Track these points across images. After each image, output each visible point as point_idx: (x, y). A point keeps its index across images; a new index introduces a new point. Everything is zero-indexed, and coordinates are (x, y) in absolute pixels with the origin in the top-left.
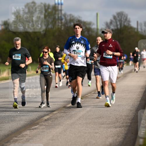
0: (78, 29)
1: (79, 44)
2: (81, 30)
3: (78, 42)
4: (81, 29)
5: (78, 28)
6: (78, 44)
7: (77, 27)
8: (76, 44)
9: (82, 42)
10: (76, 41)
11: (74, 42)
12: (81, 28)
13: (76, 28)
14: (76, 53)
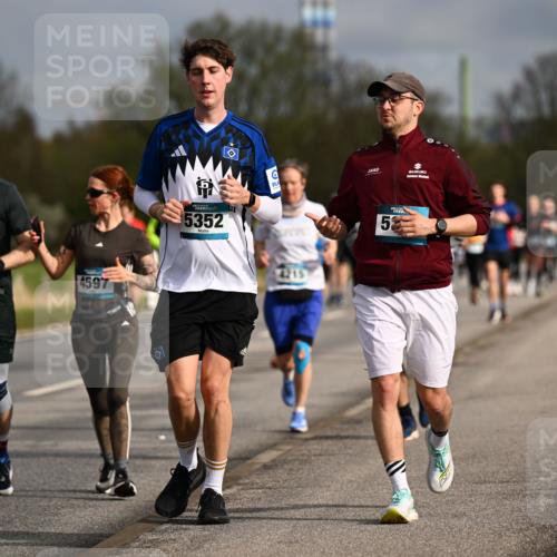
0: (208, 77)
1: (210, 162)
2: (229, 79)
3: (207, 150)
4: (229, 70)
5: (211, 70)
6: (204, 165)
7: (205, 62)
8: (193, 165)
9: (231, 153)
10: (197, 143)
11: (181, 151)
12: (226, 67)
13: (200, 71)
14: (195, 220)
